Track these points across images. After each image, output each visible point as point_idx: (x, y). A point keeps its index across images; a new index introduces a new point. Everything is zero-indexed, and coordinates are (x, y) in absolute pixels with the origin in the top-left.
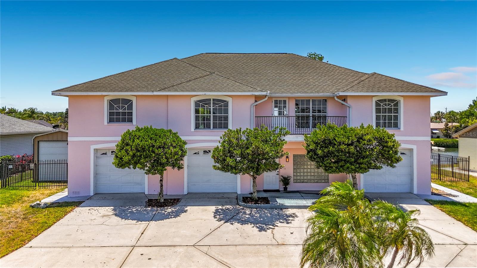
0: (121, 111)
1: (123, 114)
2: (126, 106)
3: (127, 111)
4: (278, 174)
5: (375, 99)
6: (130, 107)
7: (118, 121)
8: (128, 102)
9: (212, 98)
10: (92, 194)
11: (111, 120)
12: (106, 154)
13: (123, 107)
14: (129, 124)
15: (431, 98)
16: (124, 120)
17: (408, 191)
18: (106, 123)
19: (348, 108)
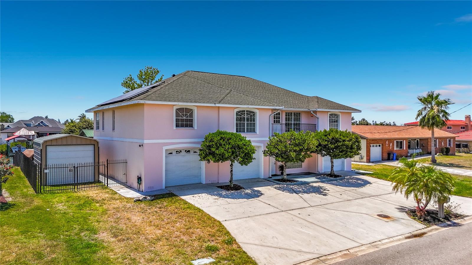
0: (184, 118)
1: (187, 120)
2: (189, 114)
3: (189, 118)
4: (275, 164)
5: (329, 113)
6: (191, 115)
7: (182, 126)
8: (190, 111)
9: (246, 110)
10: (164, 187)
11: (177, 126)
12: (172, 153)
13: (186, 115)
14: (191, 128)
15: (352, 113)
16: (187, 126)
17: (341, 170)
18: (175, 128)
19: (317, 119)
